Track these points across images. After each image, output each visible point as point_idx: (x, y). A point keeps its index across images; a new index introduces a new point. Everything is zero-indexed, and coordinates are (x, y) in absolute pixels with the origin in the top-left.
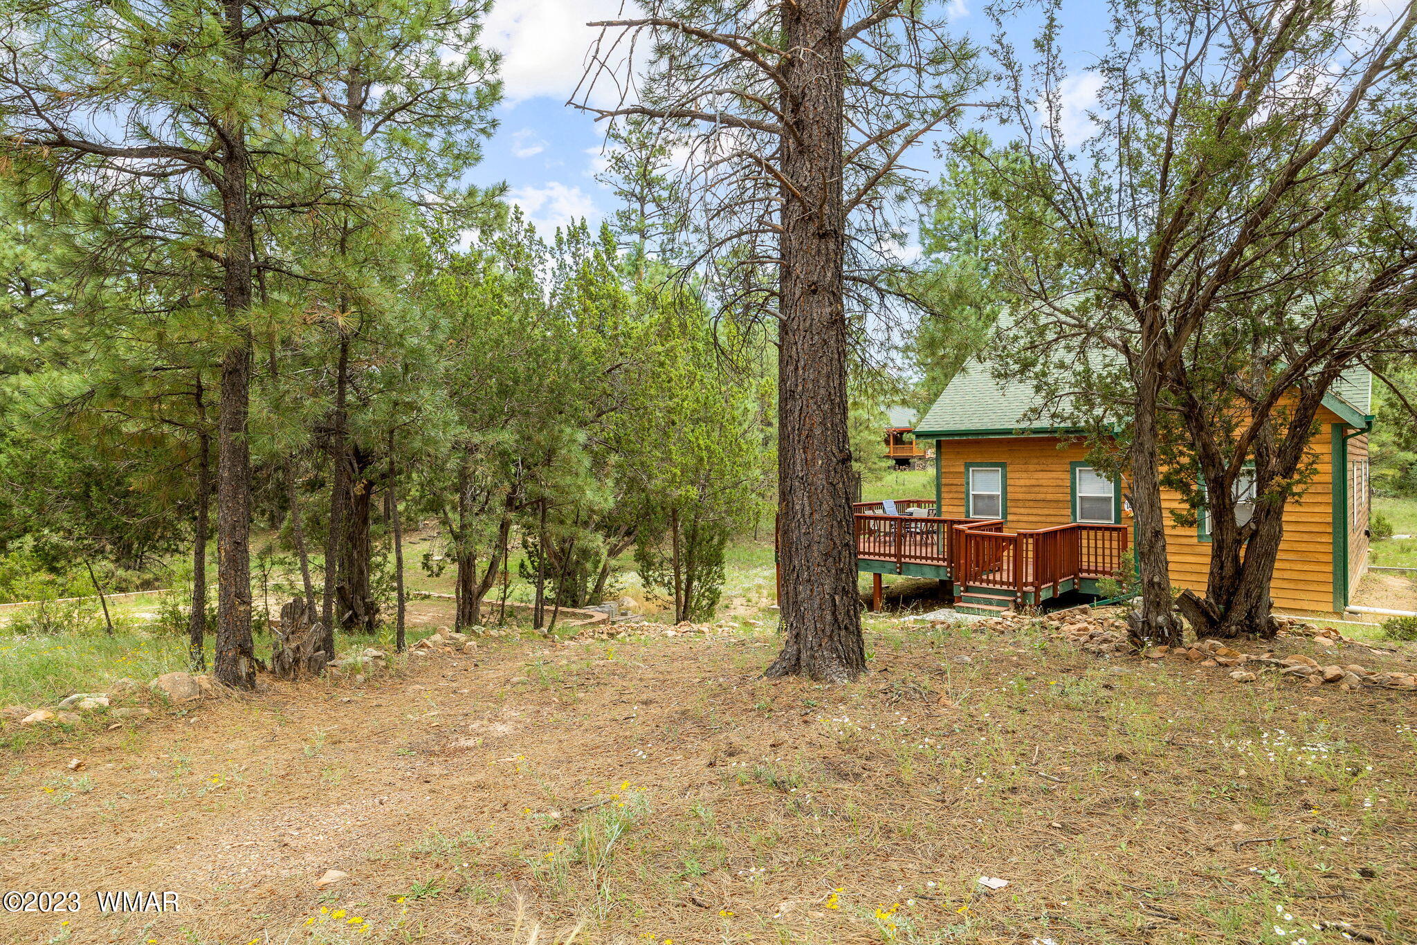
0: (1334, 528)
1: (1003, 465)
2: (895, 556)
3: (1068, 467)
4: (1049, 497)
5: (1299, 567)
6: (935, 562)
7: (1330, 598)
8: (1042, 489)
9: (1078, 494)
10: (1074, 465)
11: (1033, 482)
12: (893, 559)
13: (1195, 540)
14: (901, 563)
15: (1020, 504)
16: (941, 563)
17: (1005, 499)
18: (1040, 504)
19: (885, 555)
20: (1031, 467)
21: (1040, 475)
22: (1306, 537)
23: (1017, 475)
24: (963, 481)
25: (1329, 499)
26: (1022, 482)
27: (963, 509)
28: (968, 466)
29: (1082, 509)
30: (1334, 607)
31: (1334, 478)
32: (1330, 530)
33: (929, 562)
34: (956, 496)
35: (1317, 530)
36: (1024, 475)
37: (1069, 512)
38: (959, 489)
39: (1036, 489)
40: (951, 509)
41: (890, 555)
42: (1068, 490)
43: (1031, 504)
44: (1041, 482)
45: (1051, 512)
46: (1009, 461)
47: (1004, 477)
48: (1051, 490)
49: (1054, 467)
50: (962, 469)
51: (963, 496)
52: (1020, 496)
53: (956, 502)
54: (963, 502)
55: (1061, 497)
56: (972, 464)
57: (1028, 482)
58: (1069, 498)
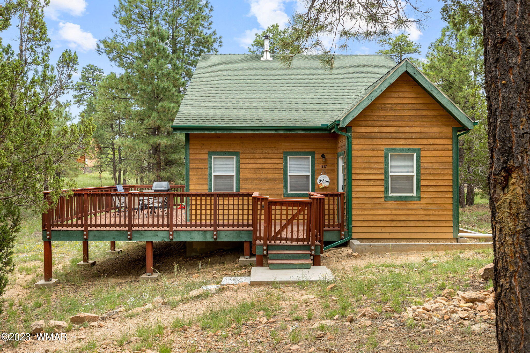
0: (454, 189)
1: (237, 154)
2: (168, 225)
3: (282, 156)
4: (269, 176)
5: (436, 213)
6: (203, 228)
7: (451, 230)
8: (264, 171)
9: (289, 174)
10: (286, 154)
11: (259, 166)
12: (166, 228)
13: (383, 200)
14: (173, 231)
15: (249, 182)
16: (208, 228)
17: (238, 179)
18: (263, 182)
19: (158, 225)
20: (257, 155)
21: (263, 161)
22: (440, 195)
23: (247, 161)
24: (207, 166)
25: (451, 171)
26: (250, 166)
27: (206, 187)
28: (210, 154)
29: (290, 183)
30: (453, 235)
31: (453, 159)
32: (451, 190)
33: (198, 228)
34: (200, 177)
35: (445, 190)
36: (252, 161)
37: (282, 186)
38: (203, 171)
39: (261, 171)
40: (197, 187)
41: (163, 225)
42: (282, 171)
43: (257, 181)
44: (264, 166)
45: (271, 187)
46: (241, 151)
47: (238, 162)
48: (270, 171)
49: (272, 155)
50: (206, 157)
51: (207, 177)
52: (249, 176)
53: (201, 182)
54: (206, 182)
55: (277, 176)
56: (215, 153)
57: (254, 166)
58: (282, 177)
